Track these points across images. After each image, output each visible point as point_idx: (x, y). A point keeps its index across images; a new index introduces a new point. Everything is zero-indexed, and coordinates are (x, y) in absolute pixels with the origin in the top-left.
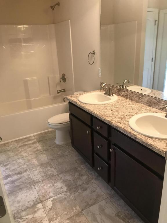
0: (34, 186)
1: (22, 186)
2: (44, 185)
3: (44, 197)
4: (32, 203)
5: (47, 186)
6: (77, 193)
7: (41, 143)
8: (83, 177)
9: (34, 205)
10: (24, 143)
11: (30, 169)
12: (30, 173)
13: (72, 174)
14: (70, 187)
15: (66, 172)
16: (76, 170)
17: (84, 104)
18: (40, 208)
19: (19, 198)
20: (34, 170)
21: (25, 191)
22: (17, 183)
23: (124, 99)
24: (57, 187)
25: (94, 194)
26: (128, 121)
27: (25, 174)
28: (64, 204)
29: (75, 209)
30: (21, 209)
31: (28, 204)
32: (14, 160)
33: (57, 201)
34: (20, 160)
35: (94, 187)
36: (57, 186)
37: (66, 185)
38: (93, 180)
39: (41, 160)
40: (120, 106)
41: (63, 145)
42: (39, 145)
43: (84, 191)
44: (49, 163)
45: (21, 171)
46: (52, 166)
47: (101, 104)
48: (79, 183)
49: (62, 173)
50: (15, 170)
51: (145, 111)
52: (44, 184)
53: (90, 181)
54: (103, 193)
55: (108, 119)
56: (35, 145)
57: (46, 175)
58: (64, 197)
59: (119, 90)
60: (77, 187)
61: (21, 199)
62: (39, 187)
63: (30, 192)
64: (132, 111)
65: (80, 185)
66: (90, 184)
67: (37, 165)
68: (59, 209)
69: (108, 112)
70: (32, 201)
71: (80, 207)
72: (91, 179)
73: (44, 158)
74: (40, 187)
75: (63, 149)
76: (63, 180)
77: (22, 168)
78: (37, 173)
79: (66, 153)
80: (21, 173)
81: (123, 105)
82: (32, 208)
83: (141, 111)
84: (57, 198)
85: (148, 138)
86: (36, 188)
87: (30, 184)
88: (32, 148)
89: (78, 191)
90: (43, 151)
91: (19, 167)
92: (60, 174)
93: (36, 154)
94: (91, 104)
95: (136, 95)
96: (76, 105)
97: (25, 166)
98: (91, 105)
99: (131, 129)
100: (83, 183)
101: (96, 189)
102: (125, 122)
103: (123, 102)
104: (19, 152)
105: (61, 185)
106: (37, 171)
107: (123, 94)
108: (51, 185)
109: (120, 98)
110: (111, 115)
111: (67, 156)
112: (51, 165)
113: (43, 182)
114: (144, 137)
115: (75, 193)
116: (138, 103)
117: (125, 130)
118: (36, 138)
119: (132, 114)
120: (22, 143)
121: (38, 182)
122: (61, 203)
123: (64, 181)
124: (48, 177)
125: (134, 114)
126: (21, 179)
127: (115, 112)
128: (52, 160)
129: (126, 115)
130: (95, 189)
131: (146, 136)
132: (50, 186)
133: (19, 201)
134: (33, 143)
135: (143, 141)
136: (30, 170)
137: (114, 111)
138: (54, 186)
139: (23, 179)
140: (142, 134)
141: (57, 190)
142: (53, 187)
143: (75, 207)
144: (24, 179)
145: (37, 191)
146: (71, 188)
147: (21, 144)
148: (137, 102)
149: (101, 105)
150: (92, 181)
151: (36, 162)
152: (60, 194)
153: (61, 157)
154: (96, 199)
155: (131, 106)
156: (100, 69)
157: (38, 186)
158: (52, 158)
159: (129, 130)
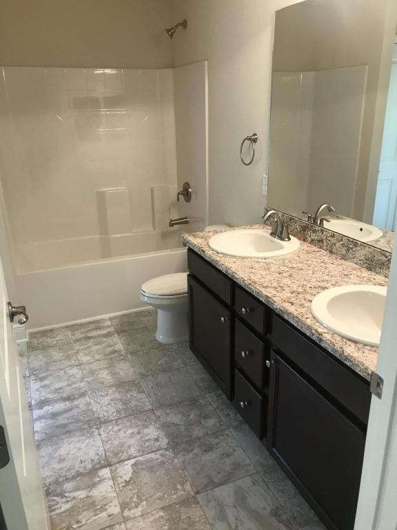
0: (97, 428)
1: (71, 427)
2: (120, 430)
3: (116, 454)
4: (89, 466)
5: (125, 432)
6: (191, 455)
7: (124, 336)
8: (208, 420)
9: (94, 471)
10: (86, 332)
11: (94, 391)
12: (92, 401)
13: (185, 412)
14: (176, 440)
15: (170, 405)
16: (193, 402)
17: (220, 255)
18: (105, 479)
19: (62, 451)
20: (101, 396)
21: (78, 439)
22: (62, 420)
23: (315, 249)
24: (147, 438)
25: (228, 461)
26: (311, 301)
27: (82, 402)
28: (157, 474)
29: (180, 488)
30: (63, 475)
31: (80, 467)
32: (61, 369)
33: (144, 467)
34: (75, 371)
35: (230, 444)
36: (147, 435)
37: (167, 435)
38: (231, 429)
39: (119, 373)
40: (301, 266)
41: (172, 345)
42: (118, 340)
43: (205, 451)
44: (136, 382)
45: (73, 395)
46: (141, 390)
47: (258, 258)
48: (197, 432)
49: (161, 406)
50: (62, 390)
51: (356, 281)
52: (120, 427)
53: (222, 431)
54: (248, 462)
55: (267, 292)
56: (109, 340)
57: (125, 407)
58: (159, 461)
59: (305, 228)
60: (191, 442)
61: (68, 454)
62: (108, 433)
63: (87, 441)
64: (326, 278)
65: (200, 439)
66: (222, 437)
67: (109, 385)
68: (145, 484)
69: (269, 277)
70: (90, 461)
71: (191, 486)
72: (225, 428)
73: (126, 370)
74: (111, 433)
75: (170, 353)
76: (163, 424)
77: (76, 387)
78: (107, 403)
79: (176, 363)
80: (72, 397)
81: (309, 262)
82: (89, 475)
83: (347, 280)
84: (145, 461)
85: (348, 342)
86: (100, 435)
87: (89, 424)
88: (103, 345)
89: (192, 450)
90: (127, 353)
91: (69, 386)
92: (158, 408)
93: (111, 359)
94: (234, 256)
95: (341, 242)
96: (202, 255)
97: (82, 384)
98: (234, 259)
99: (314, 318)
100: (207, 434)
101: (234, 451)
102: (304, 302)
103: (310, 255)
104: (74, 351)
105: (157, 433)
106: (106, 398)
107: (314, 236)
108: (135, 430)
109: (306, 246)
110: (275, 284)
111: (178, 370)
112: (140, 387)
113: (119, 423)
114: (338, 338)
115: (186, 454)
116: (343, 261)
117: (299, 321)
118: (114, 324)
119: (324, 284)
120: (82, 333)
121: (107, 422)
122: (152, 471)
123: (165, 426)
124: (131, 413)
125: (329, 285)
126: (70, 412)
127: (286, 277)
128: (143, 376)
129: (309, 285)
130: (231, 450)
131: (343, 337)
132: (133, 433)
133: (63, 458)
134: (106, 336)
135: (336, 347)
136: (94, 394)
137: (284, 274)
138: (141, 434)
139: (75, 412)
140: (335, 333)
141: (147, 444)
142: (139, 437)
143: (182, 485)
144: (78, 413)
145: (103, 441)
146: (179, 441)
147: (79, 335)
148: (342, 258)
149: (258, 260)
150: (227, 432)
151: (109, 377)
152: (152, 452)
153: (164, 371)
154: (230, 473)
155: (327, 266)
156: (266, 176)
157: (107, 431)
158: (144, 372)
159: (309, 322)
